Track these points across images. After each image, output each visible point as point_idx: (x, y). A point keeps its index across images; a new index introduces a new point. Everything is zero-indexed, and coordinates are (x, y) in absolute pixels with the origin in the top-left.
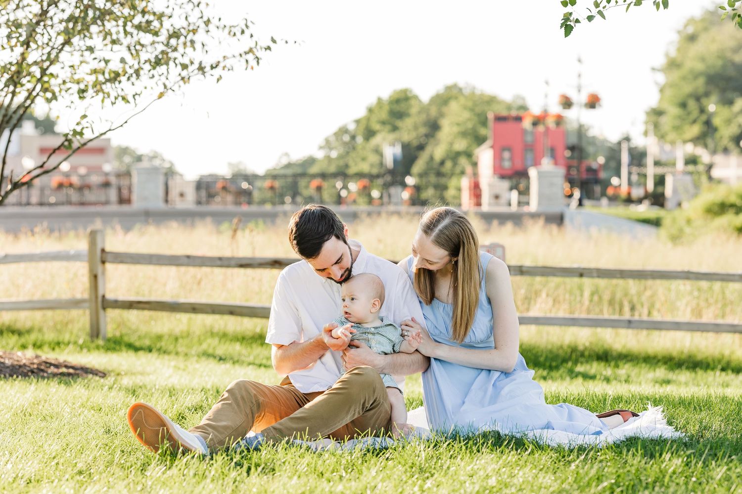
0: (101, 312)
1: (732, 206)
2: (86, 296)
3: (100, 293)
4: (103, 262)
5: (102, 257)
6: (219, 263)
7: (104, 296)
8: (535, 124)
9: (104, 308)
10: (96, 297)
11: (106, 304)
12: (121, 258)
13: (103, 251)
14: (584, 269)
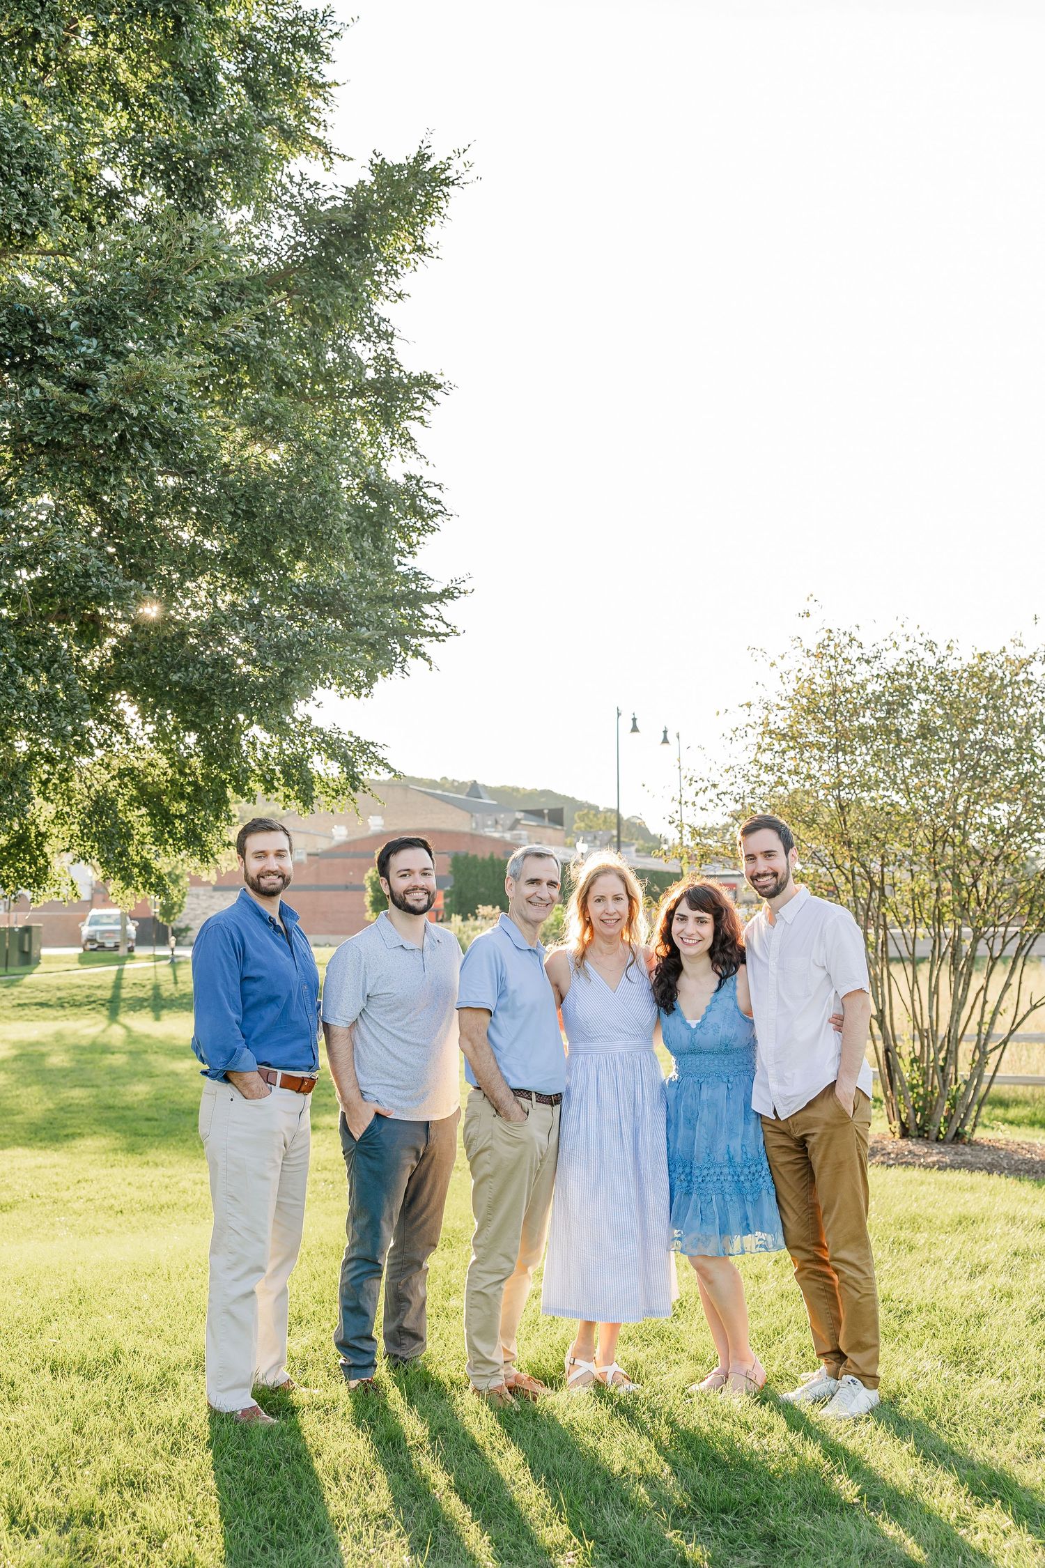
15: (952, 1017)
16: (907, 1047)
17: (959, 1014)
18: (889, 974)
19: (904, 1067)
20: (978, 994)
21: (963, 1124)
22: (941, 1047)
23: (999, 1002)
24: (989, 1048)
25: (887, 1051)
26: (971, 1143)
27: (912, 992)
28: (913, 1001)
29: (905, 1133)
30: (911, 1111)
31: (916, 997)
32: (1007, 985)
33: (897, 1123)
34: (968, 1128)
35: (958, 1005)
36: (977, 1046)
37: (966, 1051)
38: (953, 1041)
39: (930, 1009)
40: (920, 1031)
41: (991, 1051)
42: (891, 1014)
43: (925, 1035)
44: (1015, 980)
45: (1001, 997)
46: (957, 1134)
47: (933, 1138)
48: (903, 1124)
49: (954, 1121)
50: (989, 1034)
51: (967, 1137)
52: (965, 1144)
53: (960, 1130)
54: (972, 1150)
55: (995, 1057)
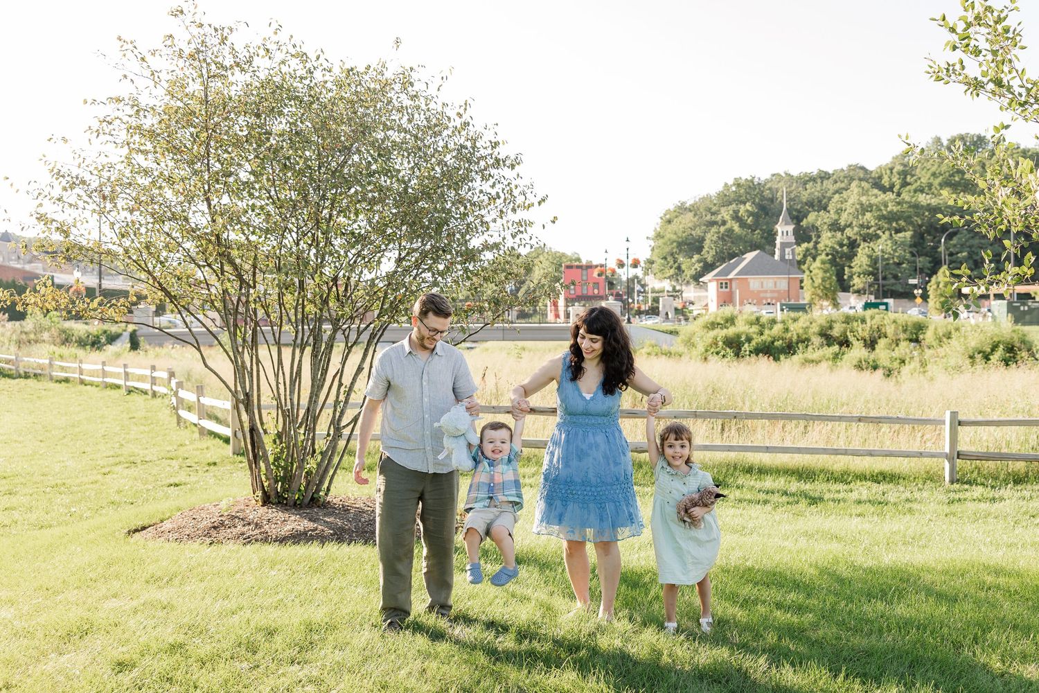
1: (718, 324)
6: (493, 410)
8: (599, 275)
15: (311, 398)
16: (271, 423)
17: (317, 396)
18: (258, 361)
19: (268, 441)
20: (335, 377)
21: (318, 490)
22: (301, 424)
23: (353, 384)
24: (343, 423)
25: (253, 430)
26: (326, 506)
27: (277, 376)
28: (278, 383)
29: (266, 500)
30: (272, 481)
31: (281, 380)
32: (360, 369)
33: (259, 493)
34: (322, 493)
35: (317, 386)
36: (332, 422)
37: (323, 427)
38: (312, 417)
39: (292, 392)
40: (283, 412)
41: (344, 427)
42: (259, 396)
43: (288, 415)
44: (366, 365)
45: (354, 380)
46: (312, 499)
47: (292, 503)
48: (264, 492)
49: (310, 487)
50: (342, 413)
51: (322, 500)
52: (319, 507)
53: (315, 496)
54: (325, 515)
55: (346, 432)
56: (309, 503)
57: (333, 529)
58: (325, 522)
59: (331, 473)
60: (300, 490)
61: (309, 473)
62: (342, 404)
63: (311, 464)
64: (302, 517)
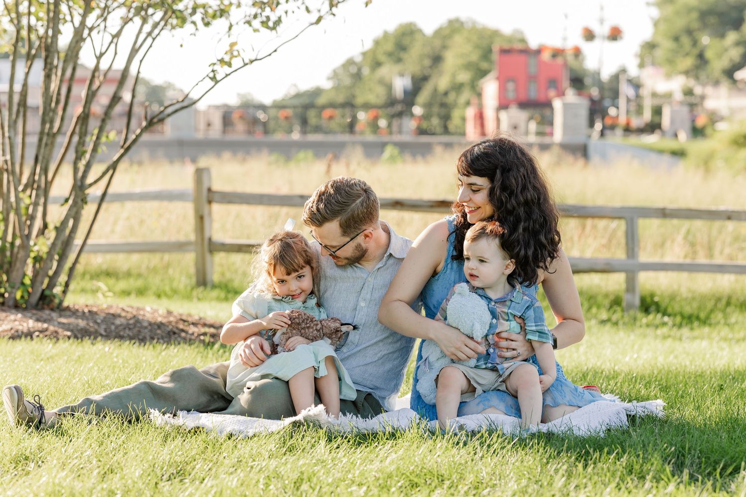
0: (208, 256)
2: (192, 237)
3: (207, 235)
4: (210, 202)
5: (208, 197)
7: (210, 239)
9: (211, 251)
10: (203, 239)
11: (214, 247)
12: (230, 198)
13: (209, 190)
14: (733, 212)
21: (51, 285)
24: (90, 179)
26: (61, 309)
34: (57, 290)
41: (91, 185)
46: (43, 297)
47: (11, 303)
49: (39, 279)
50: (88, 166)
51: (57, 301)
52: (52, 310)
53: (47, 293)
54: (61, 316)
55: (95, 192)
56: (37, 304)
57: (72, 331)
58: (59, 323)
59: (72, 257)
60: (23, 284)
61: (37, 259)
62: (88, 156)
63: (41, 246)
64: (25, 316)
